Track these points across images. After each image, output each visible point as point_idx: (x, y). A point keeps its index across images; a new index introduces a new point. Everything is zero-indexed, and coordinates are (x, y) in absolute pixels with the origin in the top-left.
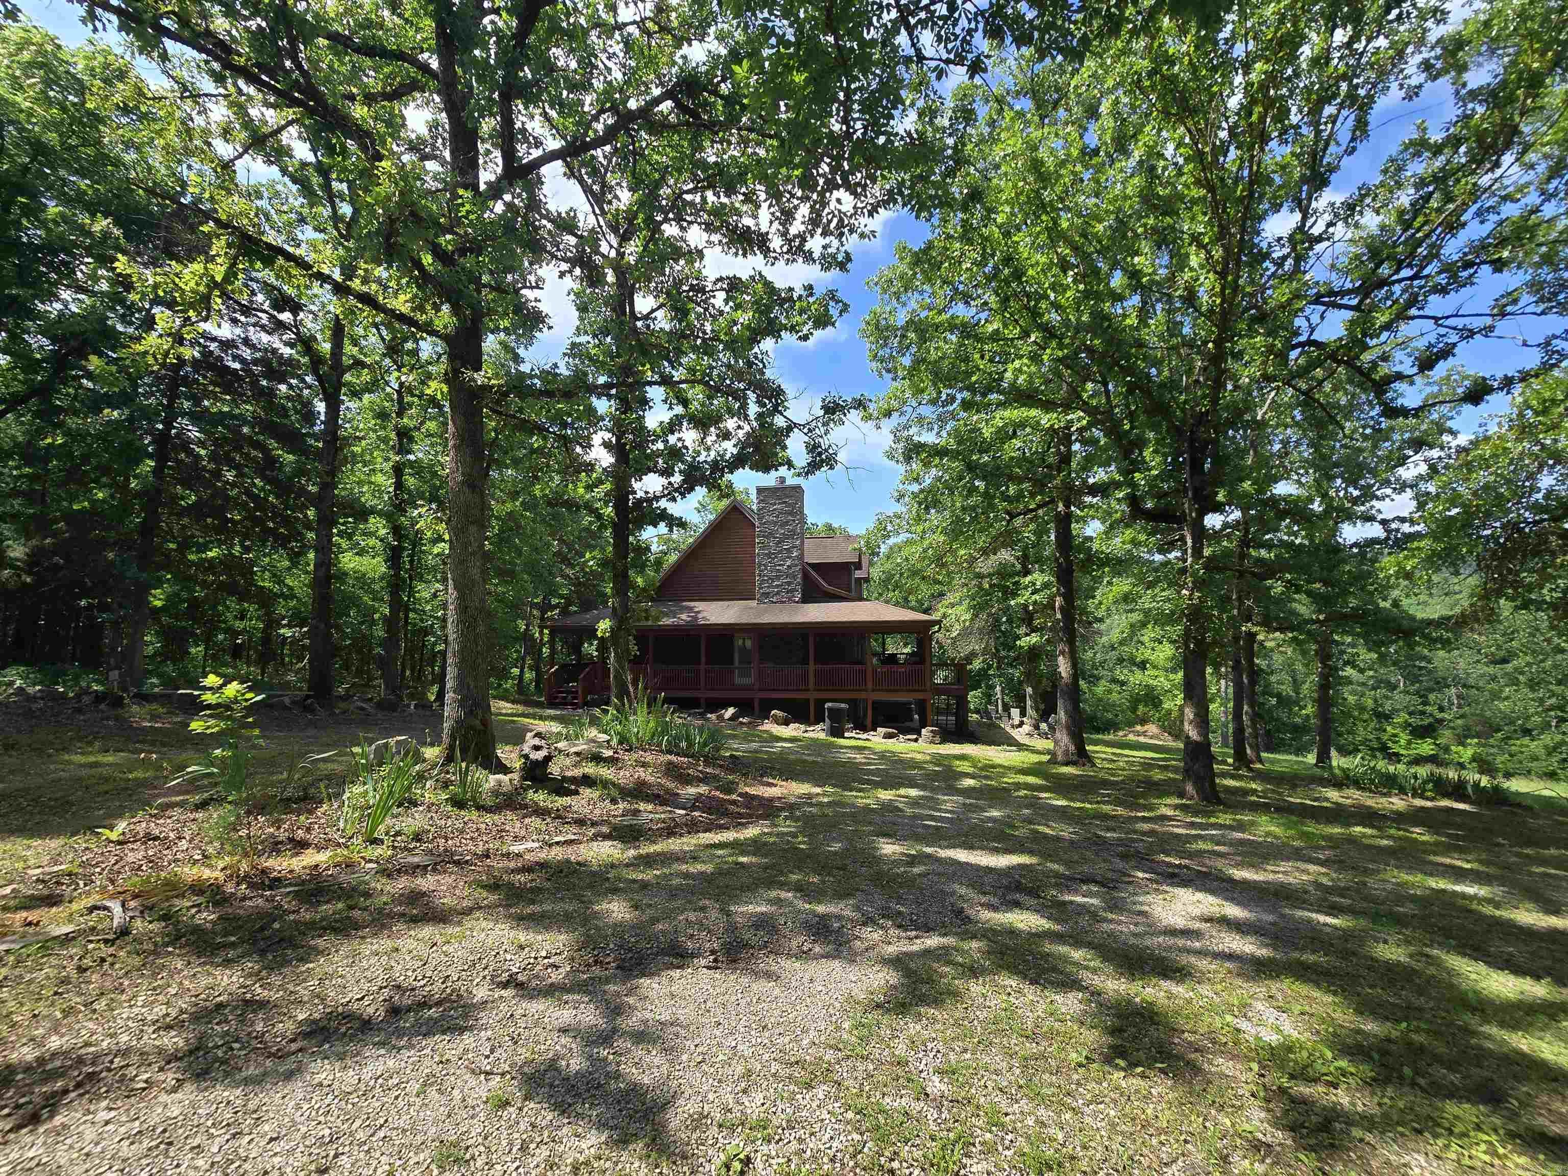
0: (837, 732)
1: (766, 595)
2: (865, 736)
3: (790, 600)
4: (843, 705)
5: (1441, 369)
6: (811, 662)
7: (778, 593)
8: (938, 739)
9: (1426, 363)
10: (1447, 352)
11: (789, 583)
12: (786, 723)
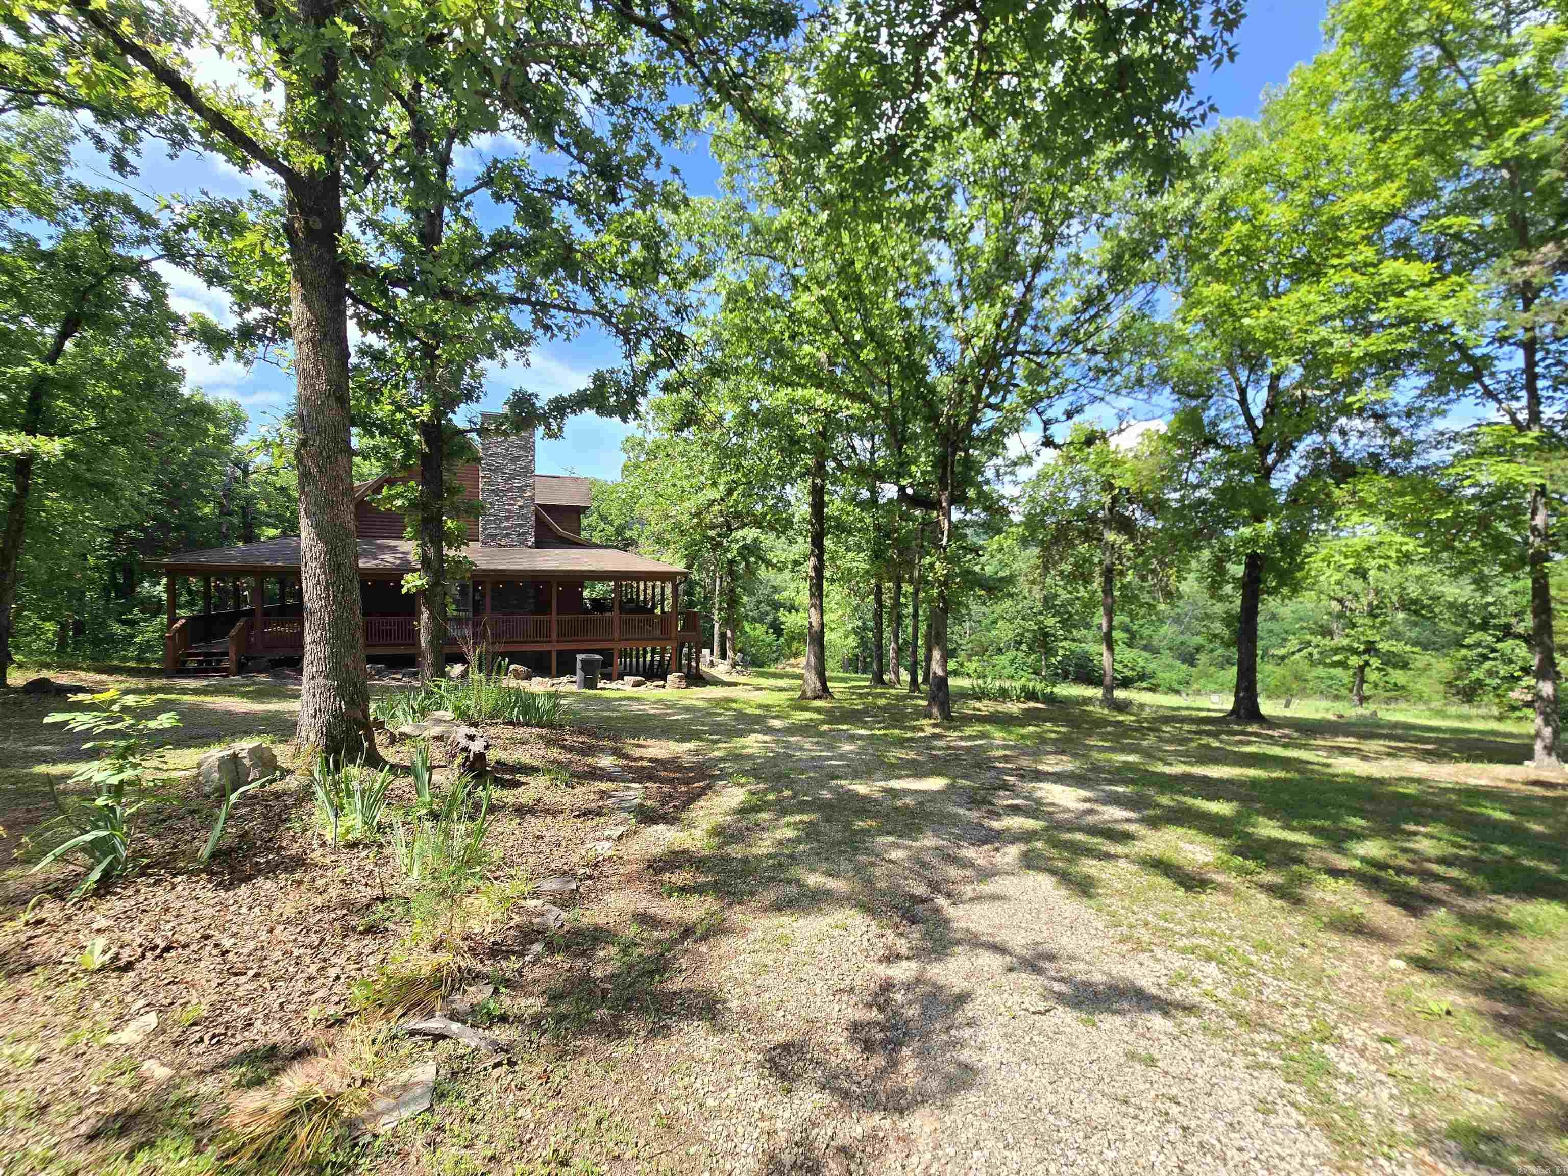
0: (590, 684)
1: (493, 537)
2: (613, 685)
3: (523, 544)
4: (597, 657)
5: (1077, 418)
6: (554, 613)
7: (507, 535)
8: (684, 683)
9: (1069, 415)
10: (1079, 410)
11: (520, 525)
12: (528, 677)
